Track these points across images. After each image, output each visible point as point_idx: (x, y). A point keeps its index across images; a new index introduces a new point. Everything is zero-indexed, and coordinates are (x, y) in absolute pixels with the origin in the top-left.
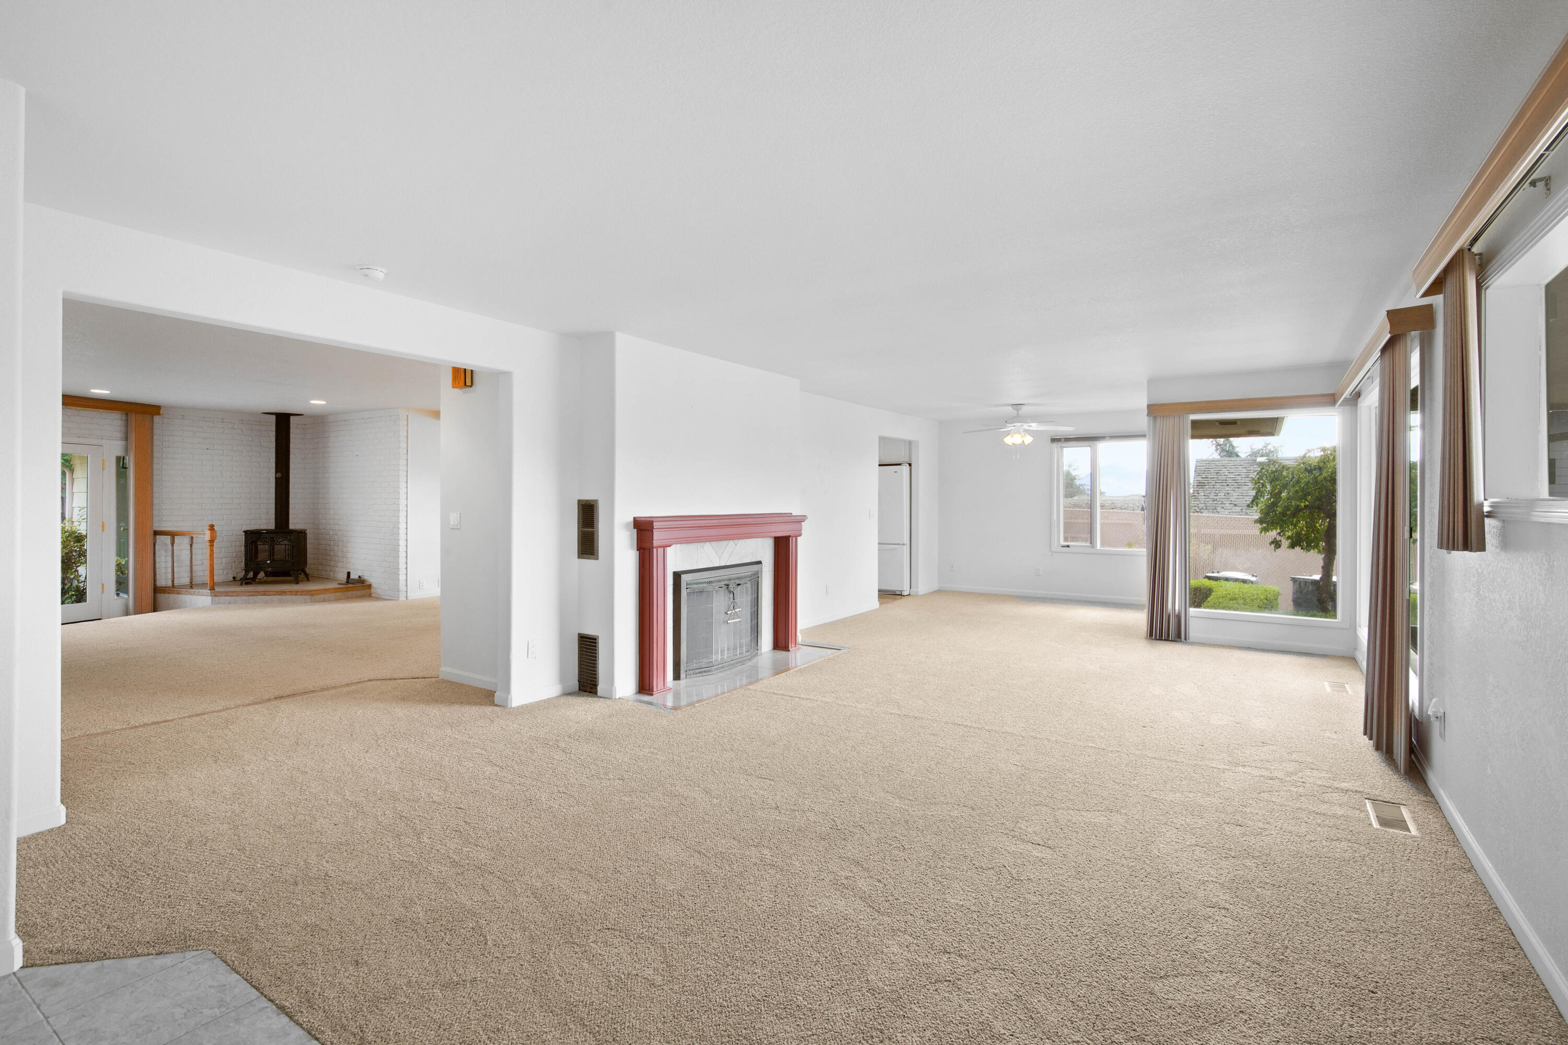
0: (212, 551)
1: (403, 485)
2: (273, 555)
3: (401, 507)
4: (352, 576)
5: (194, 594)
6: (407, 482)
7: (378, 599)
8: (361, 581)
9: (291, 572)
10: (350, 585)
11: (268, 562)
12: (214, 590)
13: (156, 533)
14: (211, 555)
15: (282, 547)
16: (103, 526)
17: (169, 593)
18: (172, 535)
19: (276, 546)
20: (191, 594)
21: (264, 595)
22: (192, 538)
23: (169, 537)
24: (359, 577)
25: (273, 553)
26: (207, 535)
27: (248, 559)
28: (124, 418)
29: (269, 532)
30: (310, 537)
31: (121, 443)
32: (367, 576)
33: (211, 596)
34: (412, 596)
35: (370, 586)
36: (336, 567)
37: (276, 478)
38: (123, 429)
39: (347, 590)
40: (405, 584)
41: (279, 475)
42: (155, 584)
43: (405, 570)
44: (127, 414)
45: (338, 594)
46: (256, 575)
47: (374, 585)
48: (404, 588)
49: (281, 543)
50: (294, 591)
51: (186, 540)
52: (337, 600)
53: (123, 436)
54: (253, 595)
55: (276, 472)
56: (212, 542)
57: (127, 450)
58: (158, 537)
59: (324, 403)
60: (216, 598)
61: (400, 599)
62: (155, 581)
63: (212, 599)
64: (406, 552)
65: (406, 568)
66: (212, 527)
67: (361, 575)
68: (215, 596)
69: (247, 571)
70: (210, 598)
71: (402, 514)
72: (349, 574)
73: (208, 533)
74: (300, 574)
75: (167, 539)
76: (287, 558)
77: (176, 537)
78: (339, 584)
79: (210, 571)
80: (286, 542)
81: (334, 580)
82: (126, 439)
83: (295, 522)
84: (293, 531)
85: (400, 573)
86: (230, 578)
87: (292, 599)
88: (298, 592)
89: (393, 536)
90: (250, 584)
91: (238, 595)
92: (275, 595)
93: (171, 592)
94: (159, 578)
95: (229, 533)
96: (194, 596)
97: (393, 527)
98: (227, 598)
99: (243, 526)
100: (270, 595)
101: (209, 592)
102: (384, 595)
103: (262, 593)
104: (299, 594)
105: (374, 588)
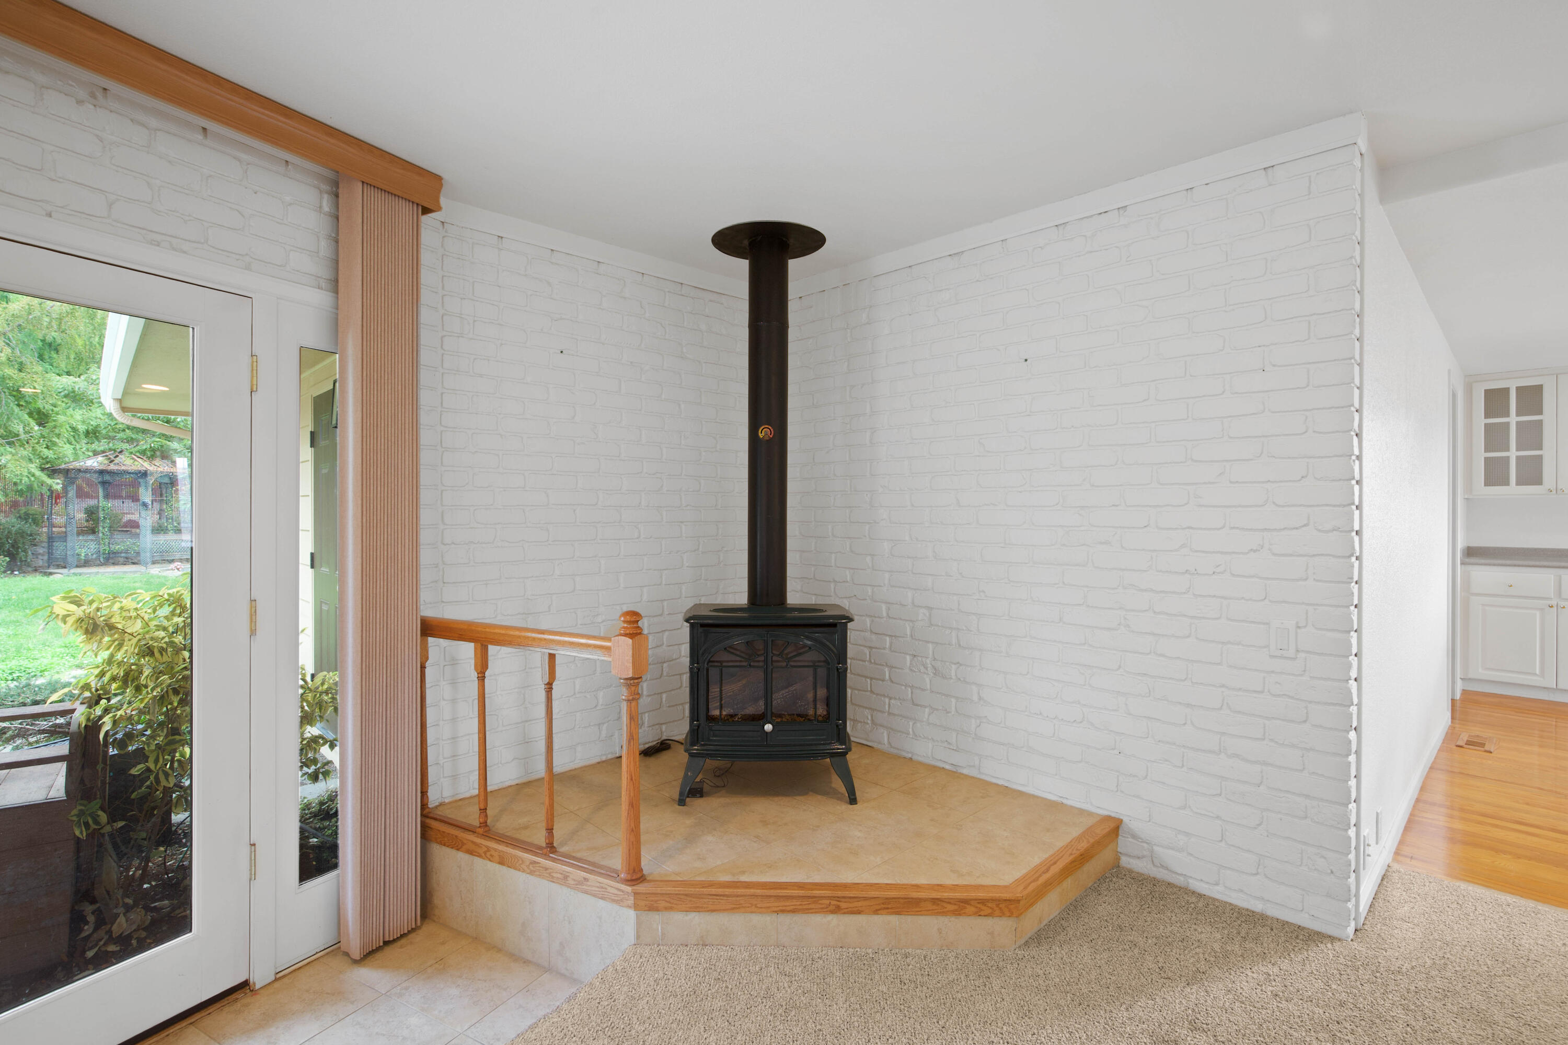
0: (634, 717)
5: (560, 880)
11: (768, 727)
12: (642, 878)
13: (429, 628)
16: (253, 614)
17: (470, 852)
18: (483, 638)
20: (552, 879)
21: (837, 910)
22: (552, 657)
23: (472, 645)
28: (328, 208)
31: (320, 298)
33: (636, 907)
35: (1117, 829)
38: (325, 248)
42: (424, 806)
44: (337, 192)
50: (949, 901)
51: (530, 660)
53: (324, 272)
54: (793, 911)
56: (635, 682)
57: (336, 326)
58: (431, 640)
60: (656, 920)
62: (424, 793)
63: (635, 919)
68: (652, 908)
70: (632, 914)
73: (622, 647)
75: (466, 650)
76: (824, 709)
77: (492, 649)
82: (335, 285)
84: (834, 623)
86: (604, 758)
87: (940, 931)
88: (966, 901)
89: (1295, 659)
90: (702, 796)
91: (736, 908)
92: (876, 912)
93: (481, 851)
94: (432, 773)
95: (599, 619)
96: (565, 891)
97: (1297, 623)
98: (695, 918)
99: (645, 590)
100: (859, 912)
101: (629, 889)
102: (1217, 884)
103: (827, 902)
104: (971, 909)
105: (1134, 836)
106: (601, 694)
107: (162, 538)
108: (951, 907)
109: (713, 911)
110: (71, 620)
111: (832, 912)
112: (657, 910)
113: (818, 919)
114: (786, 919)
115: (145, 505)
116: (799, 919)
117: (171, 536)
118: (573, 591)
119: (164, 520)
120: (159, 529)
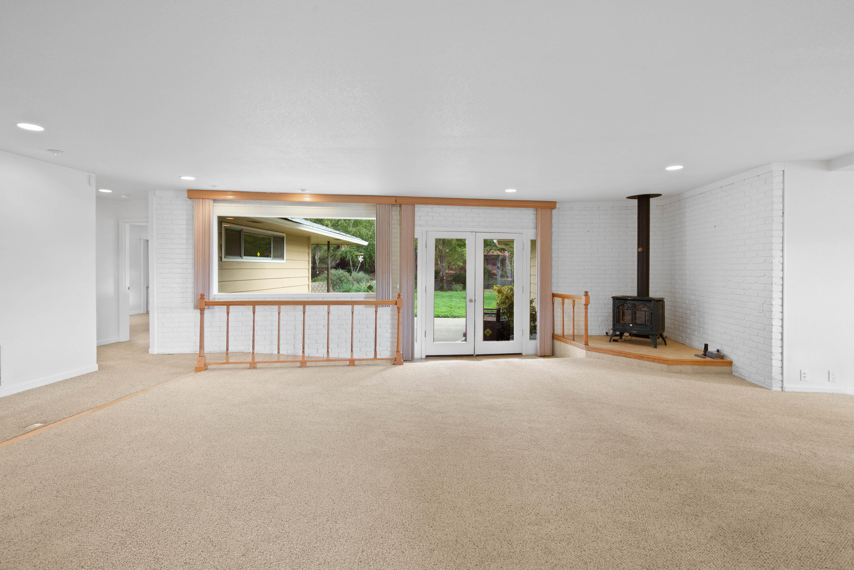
0: (586, 313)
1: (777, 253)
2: (635, 319)
3: (774, 279)
4: (710, 349)
5: (575, 345)
6: (783, 251)
7: (742, 381)
8: (719, 356)
9: (650, 336)
10: (708, 359)
11: (631, 325)
12: (588, 345)
13: (554, 295)
14: (585, 316)
15: (642, 315)
16: (523, 289)
17: (560, 341)
18: (563, 297)
19: (637, 312)
20: (573, 345)
22: (574, 301)
23: (561, 298)
24: (718, 351)
25: (635, 317)
26: (583, 301)
27: (615, 320)
28: (535, 213)
29: (633, 299)
30: (667, 304)
31: (533, 231)
32: (726, 351)
33: (586, 350)
34: (789, 387)
35: (730, 363)
36: (693, 335)
37: (638, 252)
38: (535, 220)
39: (705, 363)
40: (780, 372)
41: (640, 250)
43: (780, 356)
44: (537, 210)
45: (695, 367)
46: (621, 335)
47: (735, 362)
48: (779, 377)
49: (642, 309)
50: (651, 358)
51: (571, 301)
52: (695, 373)
53: (535, 226)
55: (638, 247)
56: (586, 305)
57: (537, 235)
58: (555, 298)
59: (679, 167)
60: (589, 352)
61: (774, 389)
62: (554, 330)
63: (586, 353)
64: (782, 334)
65: (782, 353)
66: (586, 294)
67: (719, 348)
68: (588, 350)
69: (614, 330)
70: (585, 351)
71: (776, 289)
72: (706, 346)
73: (584, 298)
74: (658, 338)
75: (560, 300)
76: (647, 323)
77: (565, 299)
78: (696, 355)
79: (585, 330)
80: (645, 309)
81: (690, 348)
82: (536, 228)
83: (654, 293)
84: (650, 300)
85: (773, 357)
86: (600, 335)
87: (649, 365)
88: (655, 359)
89: (762, 313)
90: (617, 342)
91: (605, 353)
92: (634, 358)
93: (562, 341)
94: (556, 327)
95: (599, 299)
96: (575, 347)
97: (763, 303)
98: (597, 354)
99: (614, 292)
100: (631, 358)
101: (584, 346)
102: (750, 378)
103: (623, 354)
104: (656, 361)
105: (735, 366)
106: (599, 318)
107: (503, 279)
108: (651, 360)
109: (600, 353)
110: (496, 290)
111: (625, 357)
112: (589, 351)
113: (622, 358)
114: (615, 357)
115: (498, 267)
116: (618, 357)
117: (505, 279)
118: (591, 291)
119: (503, 273)
120: (502, 276)
